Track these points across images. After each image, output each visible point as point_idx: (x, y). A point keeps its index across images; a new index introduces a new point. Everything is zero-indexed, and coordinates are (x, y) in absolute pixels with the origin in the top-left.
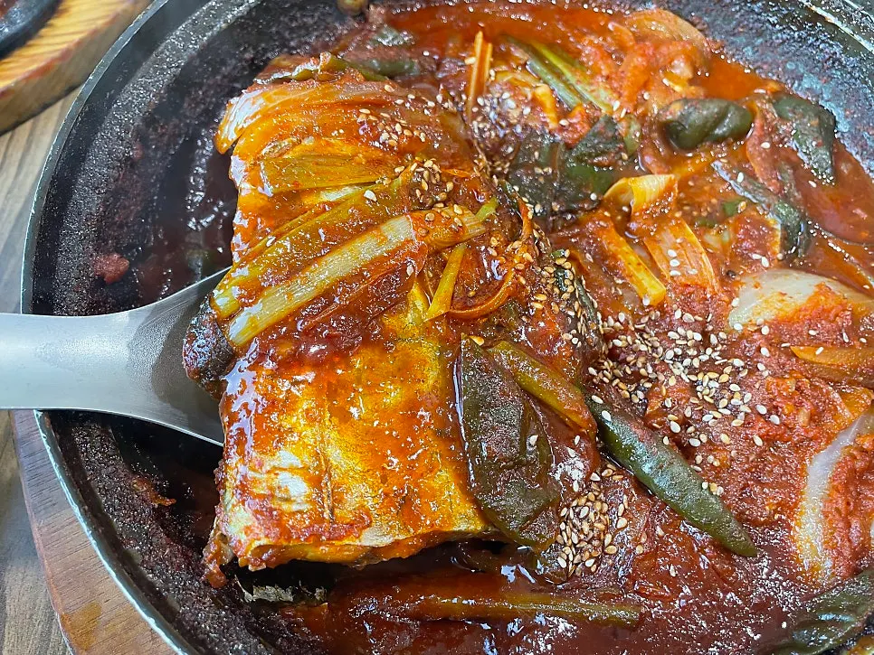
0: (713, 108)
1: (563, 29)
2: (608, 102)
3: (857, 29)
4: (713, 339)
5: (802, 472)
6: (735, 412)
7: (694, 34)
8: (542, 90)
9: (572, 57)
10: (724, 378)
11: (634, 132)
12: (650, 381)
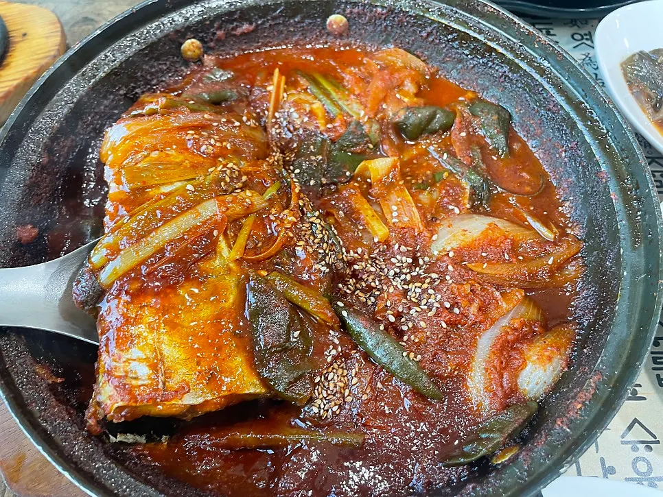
0: (426, 112)
1: (334, 64)
2: (357, 111)
3: (517, 56)
4: (421, 262)
5: (474, 344)
6: (431, 307)
7: (419, 63)
8: (317, 105)
9: (338, 82)
10: (425, 286)
11: (373, 130)
12: (378, 290)
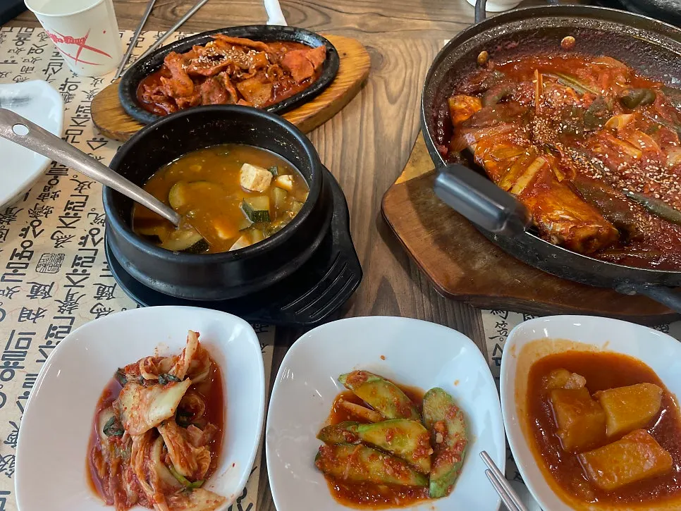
0: (640, 92)
2: (599, 91)
4: (663, 170)
7: (623, 65)
8: (568, 89)
10: (671, 180)
11: (610, 102)
12: (642, 184)
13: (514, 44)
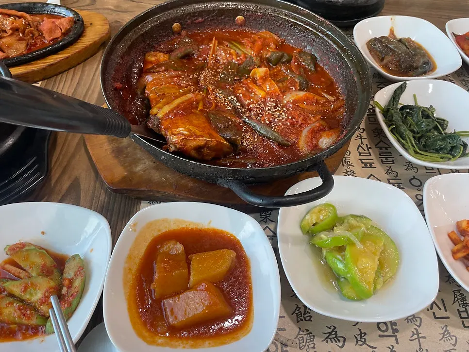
0: (280, 53)
1: (239, 37)
2: (251, 53)
3: (318, 31)
4: (279, 105)
5: (301, 131)
6: (283, 119)
7: (276, 37)
8: (232, 51)
9: (241, 44)
10: (281, 112)
13: (200, 19)
